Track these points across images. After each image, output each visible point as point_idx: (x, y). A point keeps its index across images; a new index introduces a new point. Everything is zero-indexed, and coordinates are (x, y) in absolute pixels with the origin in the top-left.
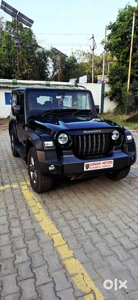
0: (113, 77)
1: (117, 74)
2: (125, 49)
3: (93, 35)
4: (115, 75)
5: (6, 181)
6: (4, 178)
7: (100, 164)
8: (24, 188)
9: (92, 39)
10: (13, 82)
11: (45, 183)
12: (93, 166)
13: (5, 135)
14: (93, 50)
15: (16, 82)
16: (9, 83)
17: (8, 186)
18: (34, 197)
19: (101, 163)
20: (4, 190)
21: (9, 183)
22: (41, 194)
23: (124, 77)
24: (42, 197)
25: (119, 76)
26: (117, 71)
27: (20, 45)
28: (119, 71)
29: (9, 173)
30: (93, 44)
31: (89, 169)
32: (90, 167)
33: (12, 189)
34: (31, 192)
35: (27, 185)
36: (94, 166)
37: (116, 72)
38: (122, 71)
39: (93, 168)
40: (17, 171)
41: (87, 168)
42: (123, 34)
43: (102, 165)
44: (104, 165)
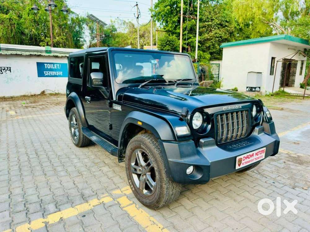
0: (164, 47)
1: (167, 45)
2: (173, 18)
3: (137, 3)
4: (165, 46)
5: (87, 192)
6: (80, 186)
7: (253, 155)
8: (124, 201)
9: (136, 7)
10: (46, 50)
11: (172, 194)
12: (246, 160)
13: (47, 116)
14: (138, 18)
15: (50, 50)
16: (41, 51)
17: (94, 202)
18: (152, 219)
19: (255, 154)
20: (92, 211)
21: (94, 195)
22: (159, 211)
23: (175, 47)
24: (163, 216)
25: (170, 47)
26: (168, 41)
27: (54, 7)
28: (170, 41)
29: (84, 176)
30: (138, 12)
31: (242, 166)
32: (243, 162)
33: (106, 207)
34: (141, 209)
35: (125, 195)
36: (248, 160)
37: (166, 43)
38: (172, 41)
39: (246, 163)
40: (95, 172)
41: (239, 165)
42: (172, 3)
43: (255, 157)
44: (257, 157)
